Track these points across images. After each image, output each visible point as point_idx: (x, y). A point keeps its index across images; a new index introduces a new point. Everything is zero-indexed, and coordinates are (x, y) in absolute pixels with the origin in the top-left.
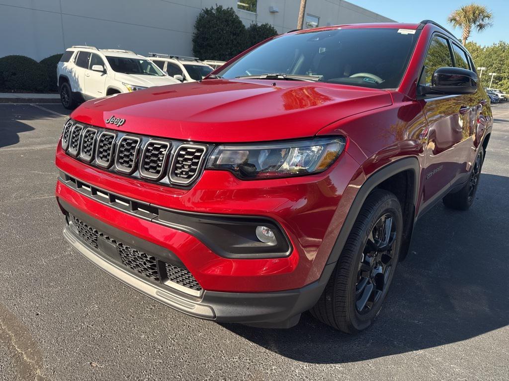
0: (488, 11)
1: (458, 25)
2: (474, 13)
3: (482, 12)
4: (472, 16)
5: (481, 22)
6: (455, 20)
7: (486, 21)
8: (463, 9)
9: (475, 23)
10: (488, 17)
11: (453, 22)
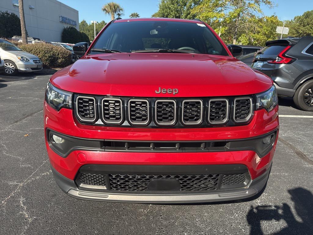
0: (121, 6)
1: (107, 13)
2: (115, 7)
3: (118, 7)
4: (114, 9)
5: (118, 12)
6: (106, 10)
7: (121, 12)
8: (109, 5)
9: (116, 13)
10: (122, 10)
11: (105, 11)
